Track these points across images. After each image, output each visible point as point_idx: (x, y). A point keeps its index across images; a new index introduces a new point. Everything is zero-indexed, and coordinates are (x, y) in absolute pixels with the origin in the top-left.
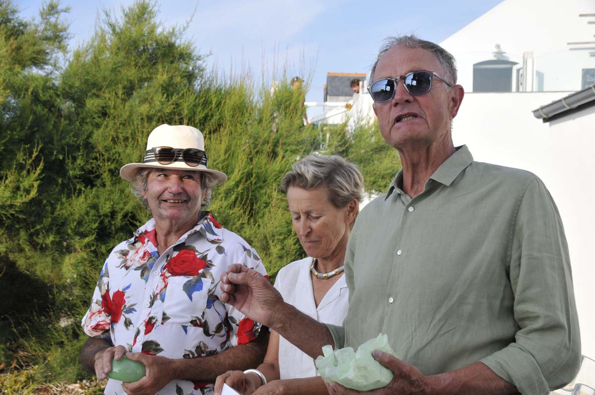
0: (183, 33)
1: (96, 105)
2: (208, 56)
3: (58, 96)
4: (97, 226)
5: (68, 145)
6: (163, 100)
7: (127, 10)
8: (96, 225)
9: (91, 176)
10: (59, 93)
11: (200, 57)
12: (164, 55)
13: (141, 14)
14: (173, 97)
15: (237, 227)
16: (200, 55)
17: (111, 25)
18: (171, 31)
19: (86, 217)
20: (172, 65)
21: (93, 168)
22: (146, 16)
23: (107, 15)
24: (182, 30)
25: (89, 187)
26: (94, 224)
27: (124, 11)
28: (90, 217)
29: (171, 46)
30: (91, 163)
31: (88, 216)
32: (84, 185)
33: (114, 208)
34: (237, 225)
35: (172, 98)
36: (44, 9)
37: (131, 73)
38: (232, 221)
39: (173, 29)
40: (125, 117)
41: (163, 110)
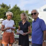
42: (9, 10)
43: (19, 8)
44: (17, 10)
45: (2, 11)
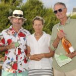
1: (26, 12)
14: (38, 10)
25: (25, 26)
29: (39, 2)
41: (37, 13)
42: (18, 7)
43: (41, 3)
45: (2, 9)
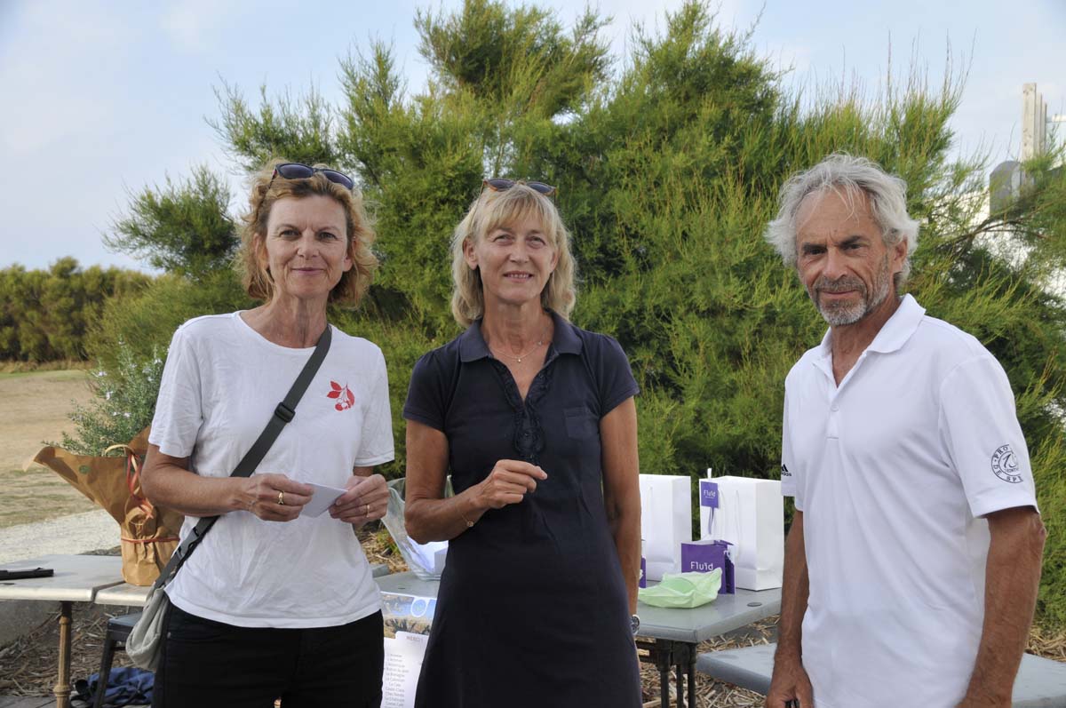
0: (747, 41)
1: (620, 158)
2: (786, 72)
3: (572, 149)
4: (616, 330)
5: (582, 218)
6: (707, 144)
7: (673, 17)
8: (614, 328)
9: (615, 259)
10: (572, 145)
11: (774, 75)
12: (718, 78)
13: (688, 22)
14: (726, 138)
15: (811, 328)
16: (773, 72)
17: (644, 43)
18: (728, 41)
19: (601, 317)
20: (726, 92)
21: (616, 248)
22: (695, 23)
23: (639, 30)
24: (744, 38)
25: (612, 275)
26: (613, 325)
27: (669, 18)
28: (608, 317)
30: (615, 241)
31: (604, 316)
32: (605, 273)
33: (643, 303)
34: (812, 326)
35: (723, 140)
36: (577, 26)
37: (669, 109)
38: (804, 318)
39: (731, 39)
40: (657, 173)
41: (710, 159)
44: (708, 111)
